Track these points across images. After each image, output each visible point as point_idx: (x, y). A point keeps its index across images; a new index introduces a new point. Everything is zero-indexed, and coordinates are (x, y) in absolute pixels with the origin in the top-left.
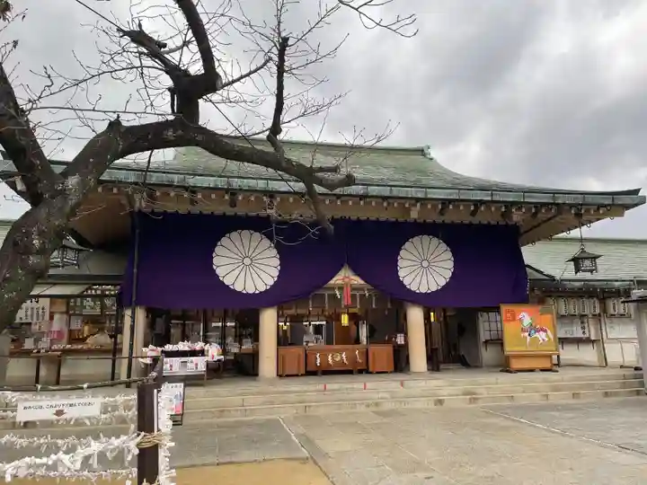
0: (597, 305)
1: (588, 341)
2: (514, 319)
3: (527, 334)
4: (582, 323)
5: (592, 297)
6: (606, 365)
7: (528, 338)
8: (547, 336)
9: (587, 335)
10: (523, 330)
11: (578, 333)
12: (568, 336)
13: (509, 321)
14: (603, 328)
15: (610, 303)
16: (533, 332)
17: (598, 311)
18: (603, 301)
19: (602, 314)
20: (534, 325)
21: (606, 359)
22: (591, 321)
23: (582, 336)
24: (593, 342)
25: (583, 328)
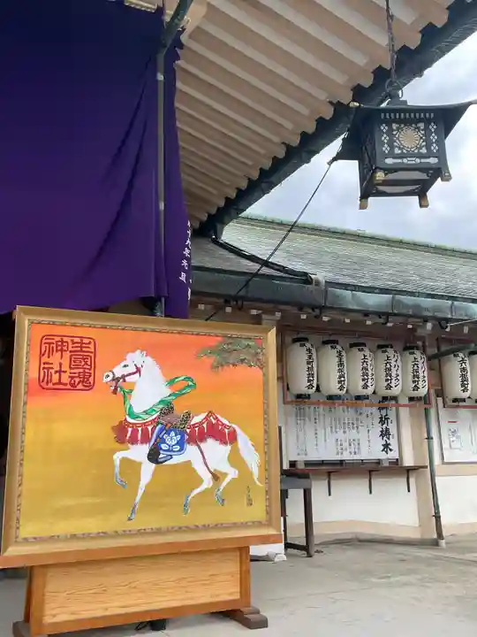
0: (423, 372)
1: (396, 469)
2: (85, 382)
3: (139, 452)
4: (383, 420)
5: (409, 348)
6: (440, 535)
7: (148, 468)
8: (235, 459)
9: (393, 455)
10: (123, 434)
11: (371, 449)
12: (346, 456)
13: (59, 387)
14: (434, 434)
15: (453, 368)
16: (172, 439)
17: (423, 391)
18: (436, 362)
19: (433, 398)
20: (179, 411)
21: (438, 517)
22: (405, 413)
23: (383, 456)
24: (408, 471)
25: (385, 433)
